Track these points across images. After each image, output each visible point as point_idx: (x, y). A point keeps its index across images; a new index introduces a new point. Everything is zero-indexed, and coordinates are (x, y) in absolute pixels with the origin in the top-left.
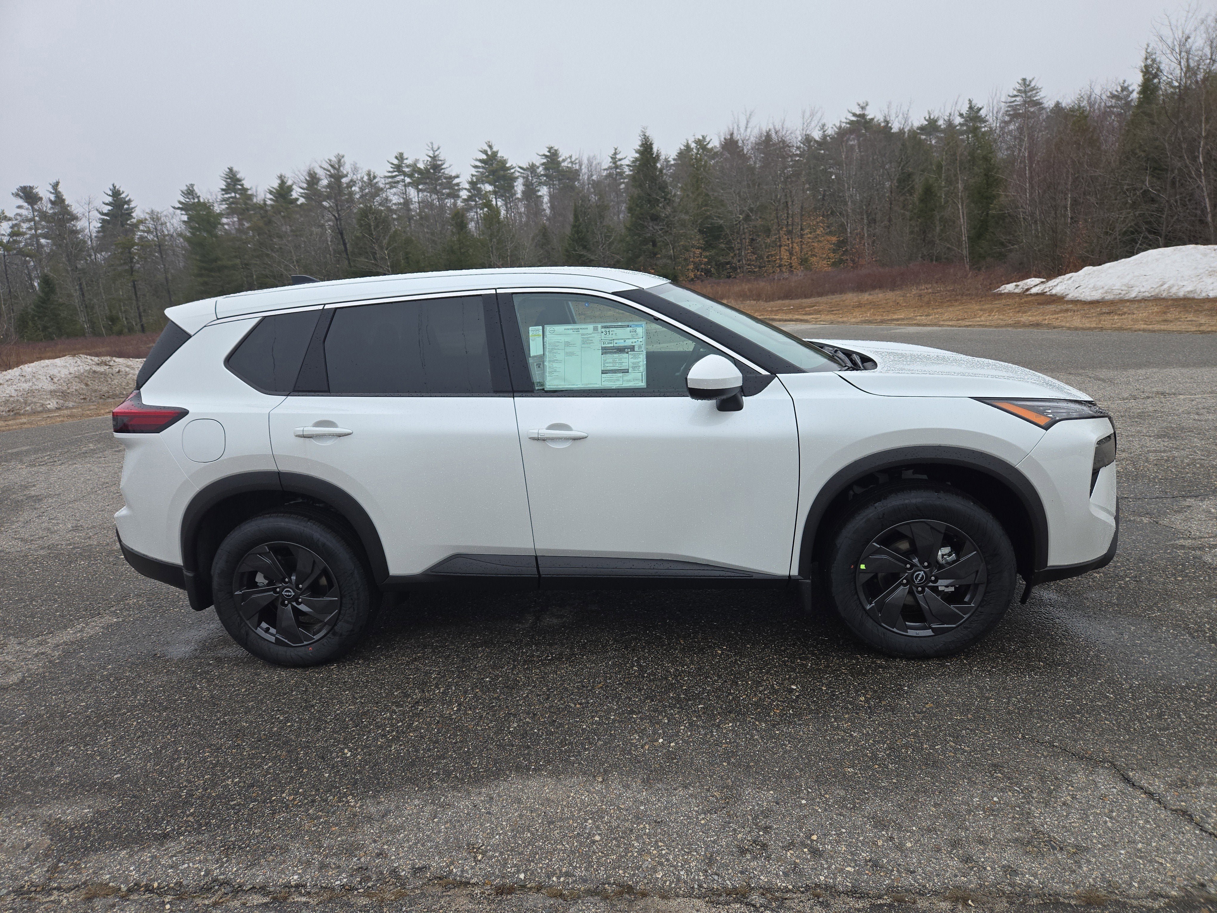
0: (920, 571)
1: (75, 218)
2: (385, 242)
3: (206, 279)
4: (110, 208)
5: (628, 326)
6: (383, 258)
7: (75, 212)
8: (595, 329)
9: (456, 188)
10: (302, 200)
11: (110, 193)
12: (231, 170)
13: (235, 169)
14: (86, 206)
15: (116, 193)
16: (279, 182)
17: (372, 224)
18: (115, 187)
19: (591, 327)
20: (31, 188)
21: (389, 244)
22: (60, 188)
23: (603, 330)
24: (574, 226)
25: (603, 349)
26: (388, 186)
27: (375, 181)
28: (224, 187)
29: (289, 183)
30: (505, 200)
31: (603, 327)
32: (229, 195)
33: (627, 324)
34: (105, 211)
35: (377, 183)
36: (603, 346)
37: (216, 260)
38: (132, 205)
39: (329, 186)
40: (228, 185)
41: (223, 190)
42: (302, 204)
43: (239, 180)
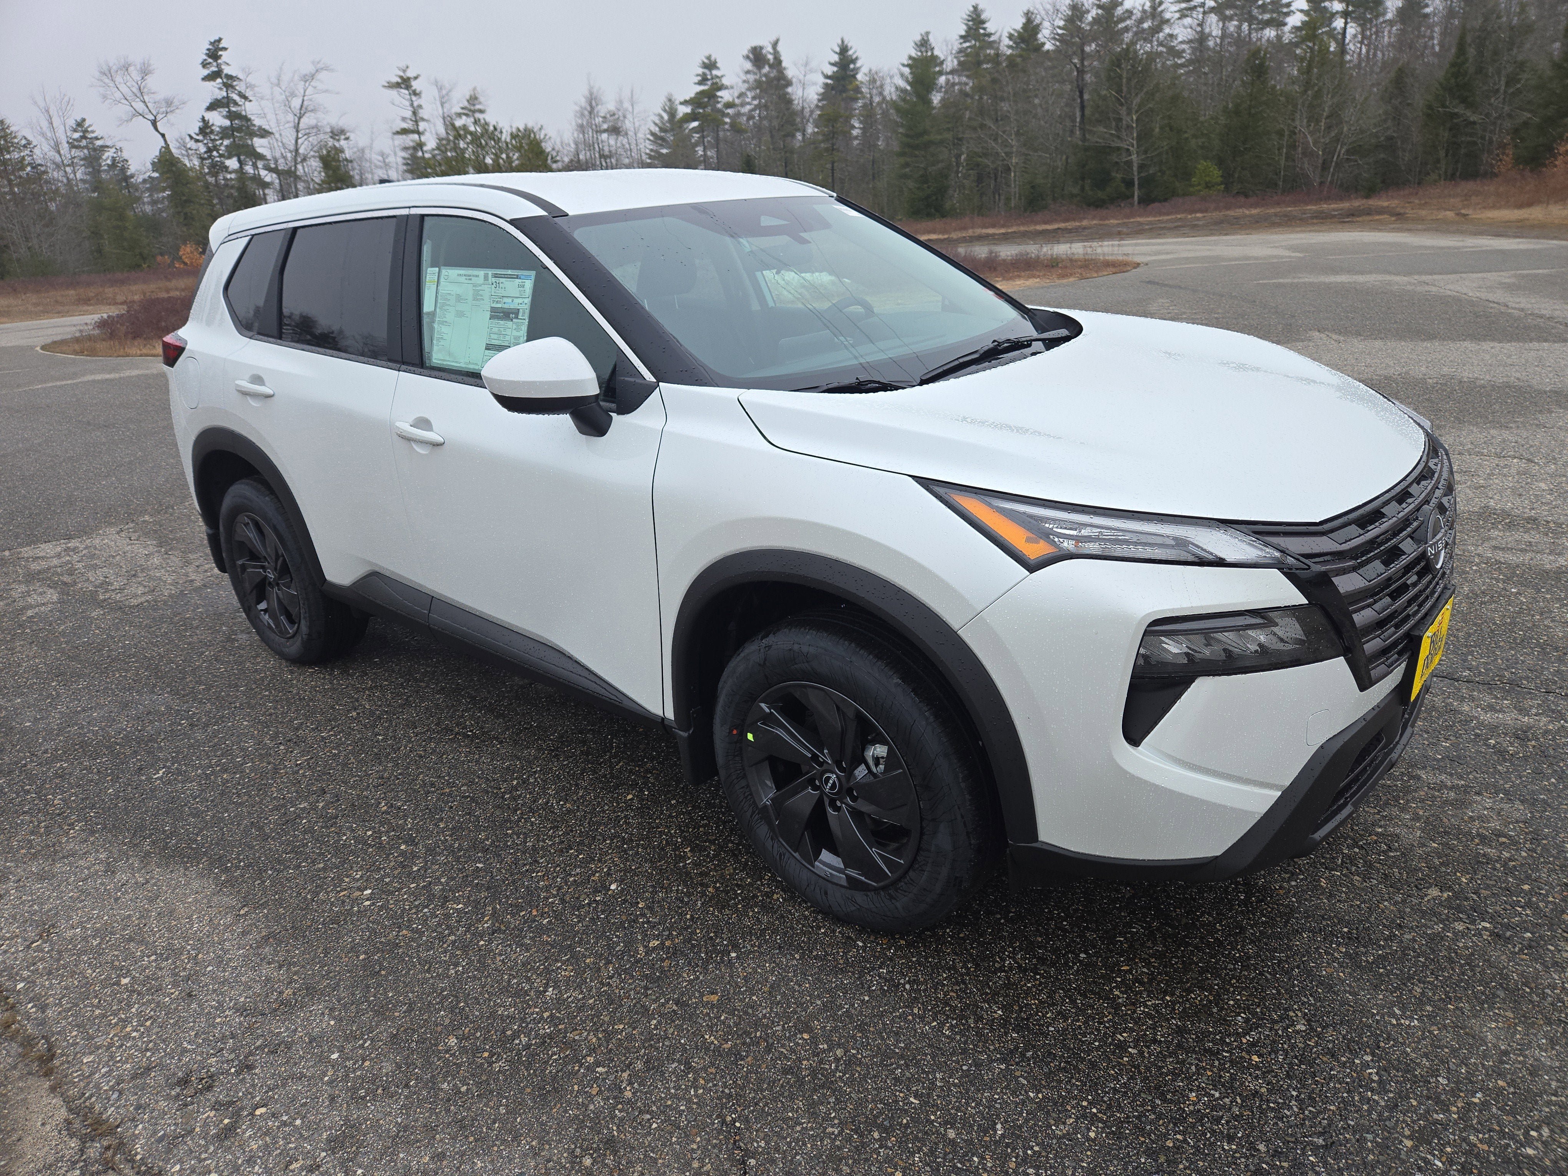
0: (832, 772)
1: (789, 83)
2: (1136, 101)
3: (908, 160)
4: (835, 69)
5: (517, 277)
6: (1129, 127)
7: (790, 77)
8: (486, 277)
9: (1285, 10)
10: (1048, 46)
11: (838, 50)
12: (975, 8)
13: (980, 7)
14: (802, 69)
15: (844, 50)
16: (1024, 20)
17: (1125, 75)
18: (843, 41)
19: (481, 273)
20: (761, 48)
21: (1140, 106)
22: (780, 48)
23: (494, 280)
24: (1453, 65)
25: (493, 310)
26: (1177, 15)
27: (1160, 9)
28: (963, 33)
29: (1037, 21)
30: (1363, 26)
31: (496, 276)
32: (968, 44)
33: (516, 272)
34: (830, 73)
35: (1162, 12)
36: (495, 305)
37: (925, 132)
38: (858, 64)
39: (1096, 20)
40: (969, 29)
41: (962, 37)
42: (1048, 51)
43: (983, 22)
